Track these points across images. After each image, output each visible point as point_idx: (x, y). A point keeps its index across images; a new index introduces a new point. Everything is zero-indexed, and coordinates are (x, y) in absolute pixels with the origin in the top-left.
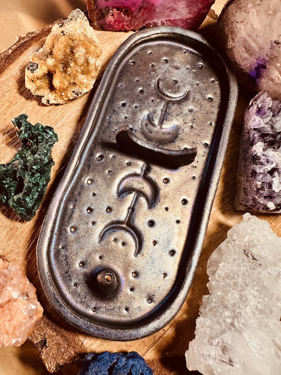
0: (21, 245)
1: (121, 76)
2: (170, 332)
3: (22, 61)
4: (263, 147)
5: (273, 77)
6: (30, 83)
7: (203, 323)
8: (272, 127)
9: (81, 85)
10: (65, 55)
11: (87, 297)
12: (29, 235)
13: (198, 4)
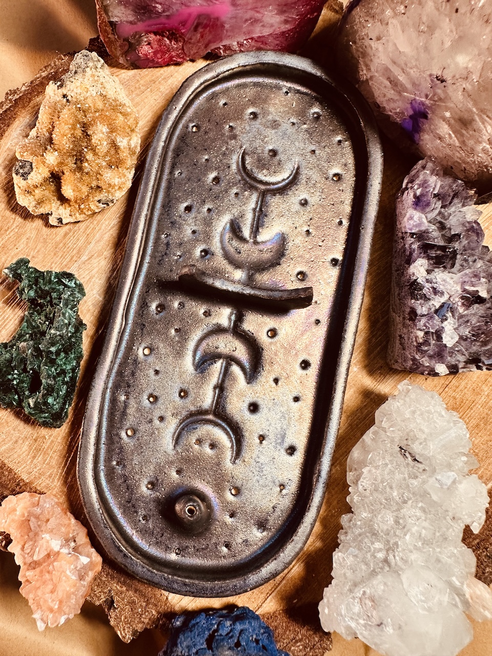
0: (54, 462)
1: (178, 155)
2: (297, 570)
3: (5, 149)
4: (426, 267)
5: (441, 133)
6: (24, 197)
7: (341, 560)
8: (442, 227)
9: (110, 189)
10: (76, 141)
11: (165, 534)
12: (64, 447)
13: (299, 6)
